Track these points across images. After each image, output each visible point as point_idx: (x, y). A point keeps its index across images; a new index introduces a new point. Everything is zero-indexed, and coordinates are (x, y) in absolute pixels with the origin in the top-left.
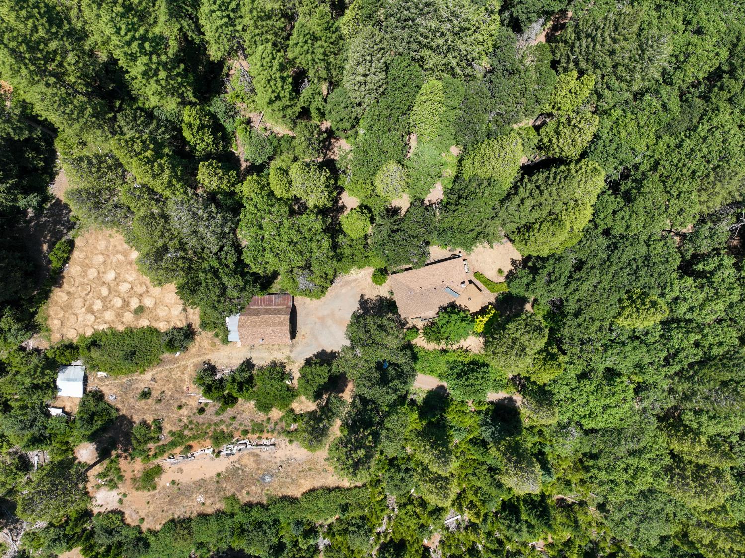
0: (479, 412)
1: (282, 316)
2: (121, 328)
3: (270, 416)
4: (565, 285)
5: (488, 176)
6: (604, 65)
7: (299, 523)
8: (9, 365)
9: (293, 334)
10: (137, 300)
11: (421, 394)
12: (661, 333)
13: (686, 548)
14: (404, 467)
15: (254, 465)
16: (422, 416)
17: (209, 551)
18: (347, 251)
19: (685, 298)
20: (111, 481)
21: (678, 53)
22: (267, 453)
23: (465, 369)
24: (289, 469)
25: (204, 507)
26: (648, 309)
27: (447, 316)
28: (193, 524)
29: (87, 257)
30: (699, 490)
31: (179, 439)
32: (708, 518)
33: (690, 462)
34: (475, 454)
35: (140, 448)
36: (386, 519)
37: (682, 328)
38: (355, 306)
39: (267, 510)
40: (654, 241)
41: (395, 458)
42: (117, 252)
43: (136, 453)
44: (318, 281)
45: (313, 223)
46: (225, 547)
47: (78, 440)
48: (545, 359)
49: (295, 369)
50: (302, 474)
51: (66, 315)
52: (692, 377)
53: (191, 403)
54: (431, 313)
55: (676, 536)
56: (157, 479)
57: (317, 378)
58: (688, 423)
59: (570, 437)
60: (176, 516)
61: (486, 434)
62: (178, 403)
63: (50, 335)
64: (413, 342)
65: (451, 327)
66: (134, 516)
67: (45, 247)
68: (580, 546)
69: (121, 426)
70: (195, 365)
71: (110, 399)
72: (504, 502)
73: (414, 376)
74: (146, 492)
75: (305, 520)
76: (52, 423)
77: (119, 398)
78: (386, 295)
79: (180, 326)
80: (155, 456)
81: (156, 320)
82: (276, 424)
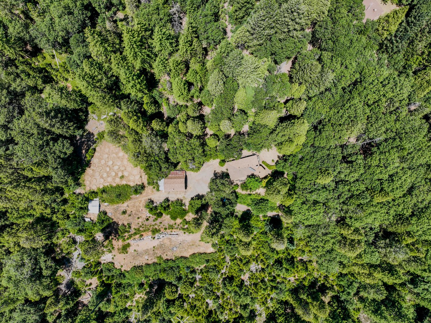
0: (264, 220)
1: (182, 180)
2: (114, 185)
3: (176, 222)
4: (297, 166)
5: (264, 124)
7: (188, 268)
8: (69, 200)
9: (186, 187)
10: (121, 173)
11: (240, 213)
12: (335, 186)
14: (233, 244)
15: (169, 243)
16: (240, 222)
17: (150, 280)
18: (209, 153)
19: (342, 172)
20: (109, 249)
22: (174, 238)
23: (258, 202)
24: (184, 245)
25: (148, 261)
26: (326, 176)
27: (250, 179)
28: (143, 268)
29: (101, 155)
30: (350, 249)
31: (138, 231)
32: (355, 261)
33: (348, 239)
34: (263, 238)
35: (122, 235)
36: (225, 267)
37: (343, 184)
38: (212, 176)
39: (174, 262)
40: (332, 149)
41: (229, 240)
42: (113, 153)
43: (120, 237)
44: (197, 165)
45: (196, 142)
46: (157, 278)
47: (96, 232)
48: (287, 196)
49: (187, 202)
50: (189, 247)
51: (92, 179)
53: (143, 216)
54: (244, 178)
56: (128, 249)
57: (196, 205)
58: (347, 223)
60: (136, 265)
61: (267, 229)
62: (138, 217)
63: (85, 188)
64: (236, 191)
65: (251, 184)
66: (119, 265)
67: (84, 151)
68: (309, 280)
69: (114, 226)
70: (145, 200)
71: (109, 214)
72: (276, 260)
73: (236, 204)
74: (123, 254)
75: (191, 266)
76: (86, 224)
77: (113, 214)
78: (225, 171)
79: (139, 184)
80: (128, 239)
81: (129, 181)
82: (179, 225)
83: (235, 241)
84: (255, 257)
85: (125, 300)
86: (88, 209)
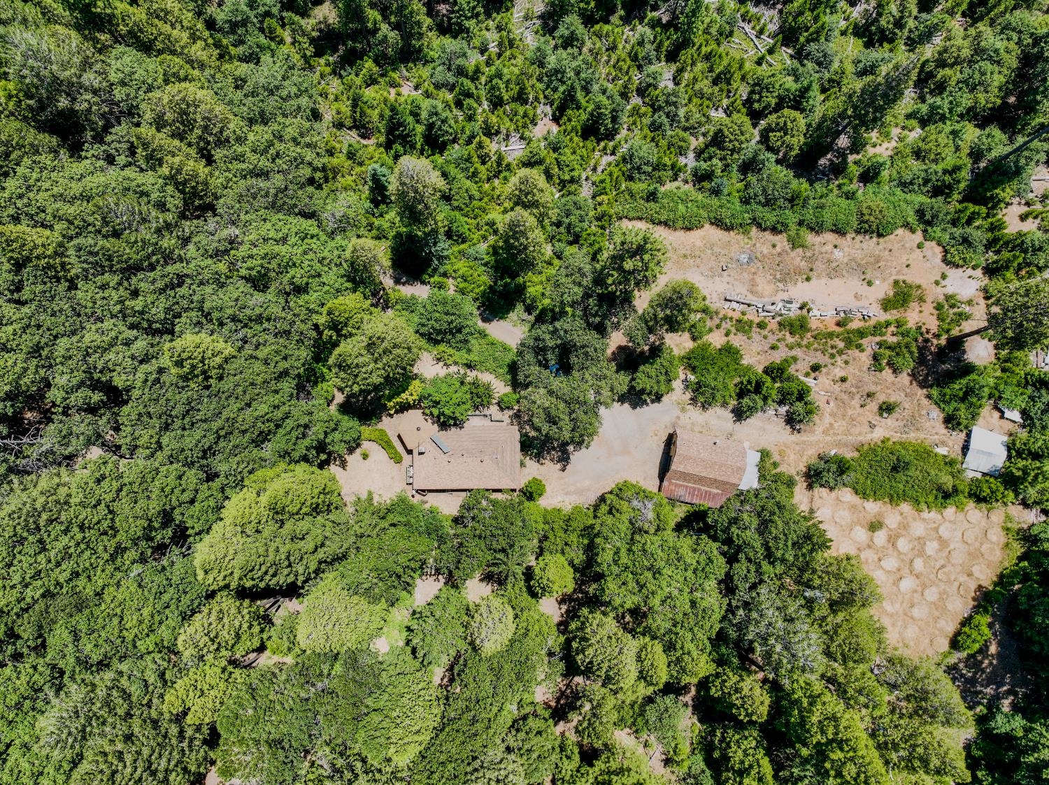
0: (445, 275)
1: (681, 468)
2: (905, 507)
3: (726, 339)
4: (287, 418)
5: (356, 599)
6: (145, 721)
7: (716, 192)
9: (670, 441)
10: (875, 540)
11: (515, 318)
12: (177, 320)
13: (225, 42)
14: (562, 230)
15: (758, 279)
16: (521, 289)
17: (839, 187)
18: (573, 538)
19: (133, 359)
20: (952, 306)
21: (31, 713)
22: (738, 291)
23: (449, 337)
24: (712, 263)
25: (835, 243)
26: (190, 358)
27: (457, 415)
28: (855, 225)
29: (936, 620)
30: (192, 109)
31: (853, 339)
32: (191, 71)
33: (190, 145)
34: (464, 224)
35: (907, 339)
36: (600, 169)
37: (148, 320)
38: (576, 458)
39: (754, 219)
40: (148, 448)
41: (570, 244)
42: (892, 615)
43: (913, 335)
44: (624, 506)
46: (818, 186)
47: (988, 370)
48: (346, 325)
49: (678, 394)
50: (697, 253)
51: (977, 545)
52: (153, 253)
53: (827, 382)
54: (475, 423)
55: (231, 58)
56: (891, 294)
57: (653, 374)
58: (177, 194)
59: (338, 215)
60: (875, 239)
61: (443, 245)
62: (845, 385)
63: (1005, 522)
64: (509, 389)
65: (456, 397)
66: (929, 254)
67: (993, 649)
68: (357, 75)
69: (927, 375)
70: (813, 432)
71: (937, 415)
72: (441, 153)
73: (522, 345)
74: (909, 280)
75: (707, 194)
76: (1021, 402)
77: (924, 412)
78: (531, 464)
79: (823, 490)
80: (888, 324)
81: (853, 507)
82: (718, 327)
83: (553, 237)
84: (502, 175)
85: (927, 147)
86: (1009, 449)
